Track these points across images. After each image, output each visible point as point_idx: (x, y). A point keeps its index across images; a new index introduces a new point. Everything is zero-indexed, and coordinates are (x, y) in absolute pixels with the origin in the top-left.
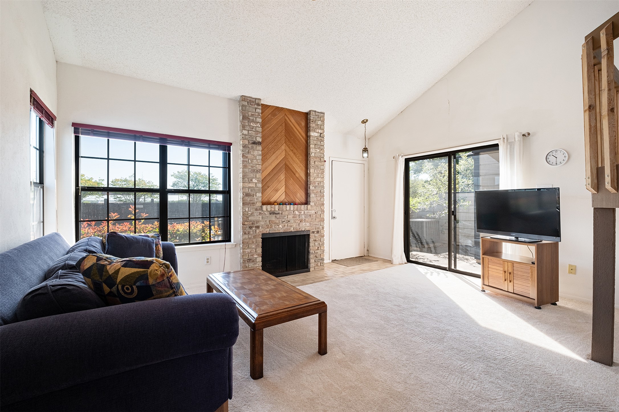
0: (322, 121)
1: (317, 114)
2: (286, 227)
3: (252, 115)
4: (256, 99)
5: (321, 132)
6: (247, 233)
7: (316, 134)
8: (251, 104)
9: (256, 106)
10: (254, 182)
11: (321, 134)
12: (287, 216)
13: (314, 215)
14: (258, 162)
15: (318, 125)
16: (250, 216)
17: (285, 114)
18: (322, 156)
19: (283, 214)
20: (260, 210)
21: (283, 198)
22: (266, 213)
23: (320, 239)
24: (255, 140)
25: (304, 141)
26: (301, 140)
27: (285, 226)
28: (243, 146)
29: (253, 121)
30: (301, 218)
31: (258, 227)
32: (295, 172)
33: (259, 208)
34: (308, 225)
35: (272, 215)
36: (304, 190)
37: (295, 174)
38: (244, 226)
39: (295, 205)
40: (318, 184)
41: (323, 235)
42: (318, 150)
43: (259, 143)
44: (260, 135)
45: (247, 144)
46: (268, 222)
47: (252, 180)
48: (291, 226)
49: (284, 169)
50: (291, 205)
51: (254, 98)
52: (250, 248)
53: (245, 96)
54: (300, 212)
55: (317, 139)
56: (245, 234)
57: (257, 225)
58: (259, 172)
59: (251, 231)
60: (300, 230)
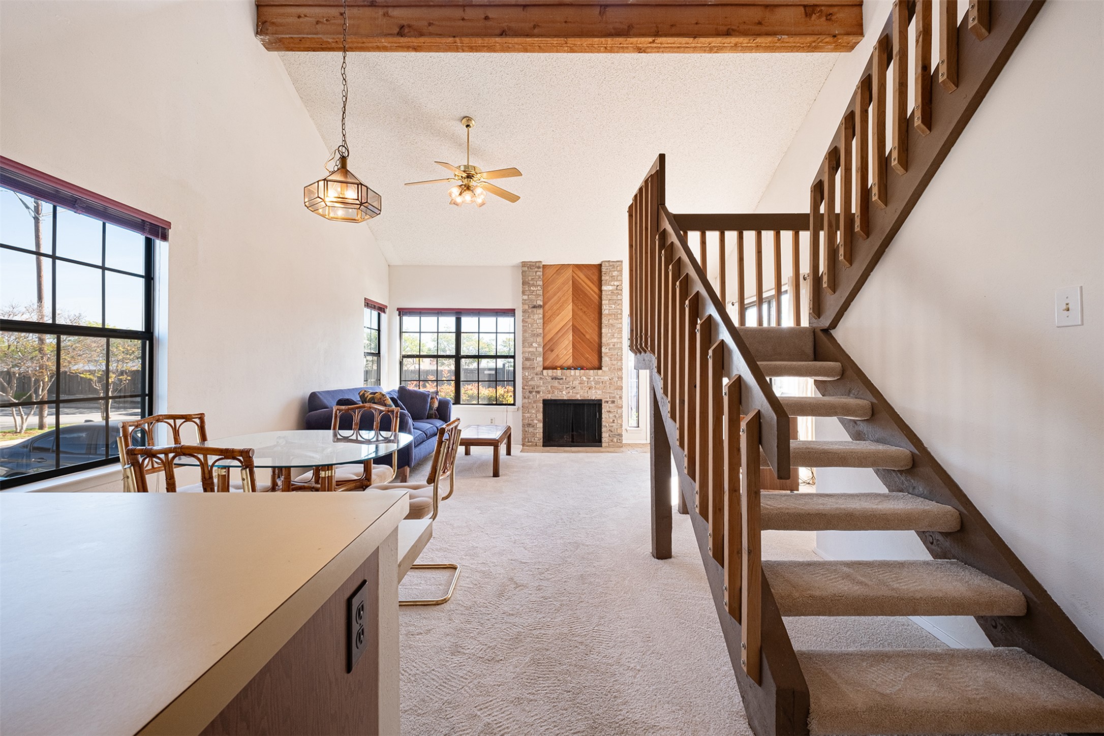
0: (618, 271)
1: (611, 264)
2: (571, 394)
3: (532, 279)
4: (536, 262)
5: (618, 284)
6: (527, 397)
7: (610, 288)
8: (531, 269)
9: (536, 269)
10: (534, 346)
11: (618, 286)
12: (571, 382)
13: (608, 382)
14: (538, 326)
15: (614, 276)
16: (530, 380)
17: (573, 271)
18: (619, 312)
19: (568, 379)
20: (541, 375)
21: (570, 362)
22: (547, 378)
23: (616, 410)
24: (535, 303)
25: (597, 297)
26: (593, 296)
27: (569, 392)
28: (523, 312)
29: (533, 285)
30: (589, 385)
31: (538, 392)
32: (584, 333)
33: (539, 373)
34: (599, 393)
35: (554, 380)
36: (597, 353)
37: (584, 336)
38: (524, 390)
39: (581, 371)
40: (614, 345)
41: (621, 406)
42: (613, 306)
43: (540, 306)
44: (541, 298)
45: (527, 308)
46: (550, 388)
47: (532, 345)
48: (577, 393)
49: (571, 331)
50: (577, 371)
51: (534, 262)
52: (530, 413)
53: (525, 262)
54: (588, 378)
55: (611, 293)
56: (525, 398)
57: (538, 390)
58: (540, 336)
59: (531, 395)
60: (589, 398)
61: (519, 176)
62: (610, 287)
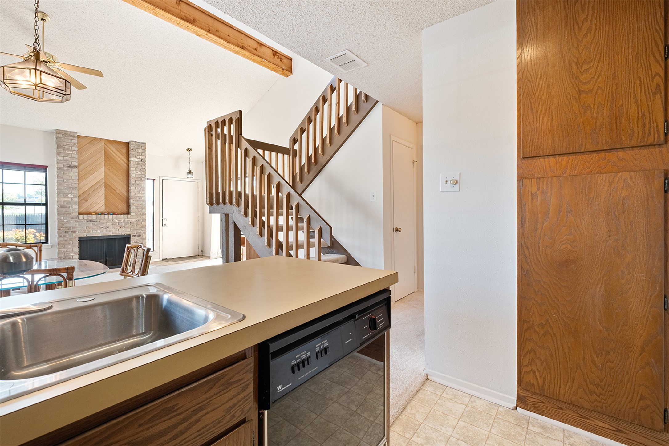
0: (143, 149)
1: (137, 144)
2: (105, 232)
3: (67, 144)
4: (71, 132)
5: (143, 158)
6: (63, 236)
8: (66, 136)
9: (71, 138)
10: (70, 196)
11: (142, 159)
12: (105, 224)
13: (135, 223)
14: (74, 181)
15: (139, 152)
16: (65, 223)
17: (105, 144)
18: (144, 176)
19: (102, 221)
20: (76, 218)
21: (103, 209)
22: (83, 221)
23: (141, 241)
24: (71, 164)
25: (125, 165)
26: (122, 164)
27: (103, 231)
28: (57, 169)
29: (68, 149)
30: (120, 225)
31: (75, 232)
32: (115, 189)
33: (75, 217)
34: (128, 230)
35: (89, 222)
36: (125, 203)
37: (115, 191)
38: (59, 231)
39: (114, 215)
40: (139, 198)
41: (145, 238)
42: (139, 172)
43: (76, 167)
44: (76, 160)
45: (62, 167)
46: (85, 228)
47: (67, 196)
48: (110, 231)
49: (104, 187)
50: (110, 215)
51: (69, 132)
52: (66, 248)
53: (60, 130)
54: (119, 220)
55: (137, 163)
56: (61, 237)
57: (73, 230)
58: (76, 189)
59: (67, 234)
60: (120, 234)
61: (102, 77)
62: (137, 159)
